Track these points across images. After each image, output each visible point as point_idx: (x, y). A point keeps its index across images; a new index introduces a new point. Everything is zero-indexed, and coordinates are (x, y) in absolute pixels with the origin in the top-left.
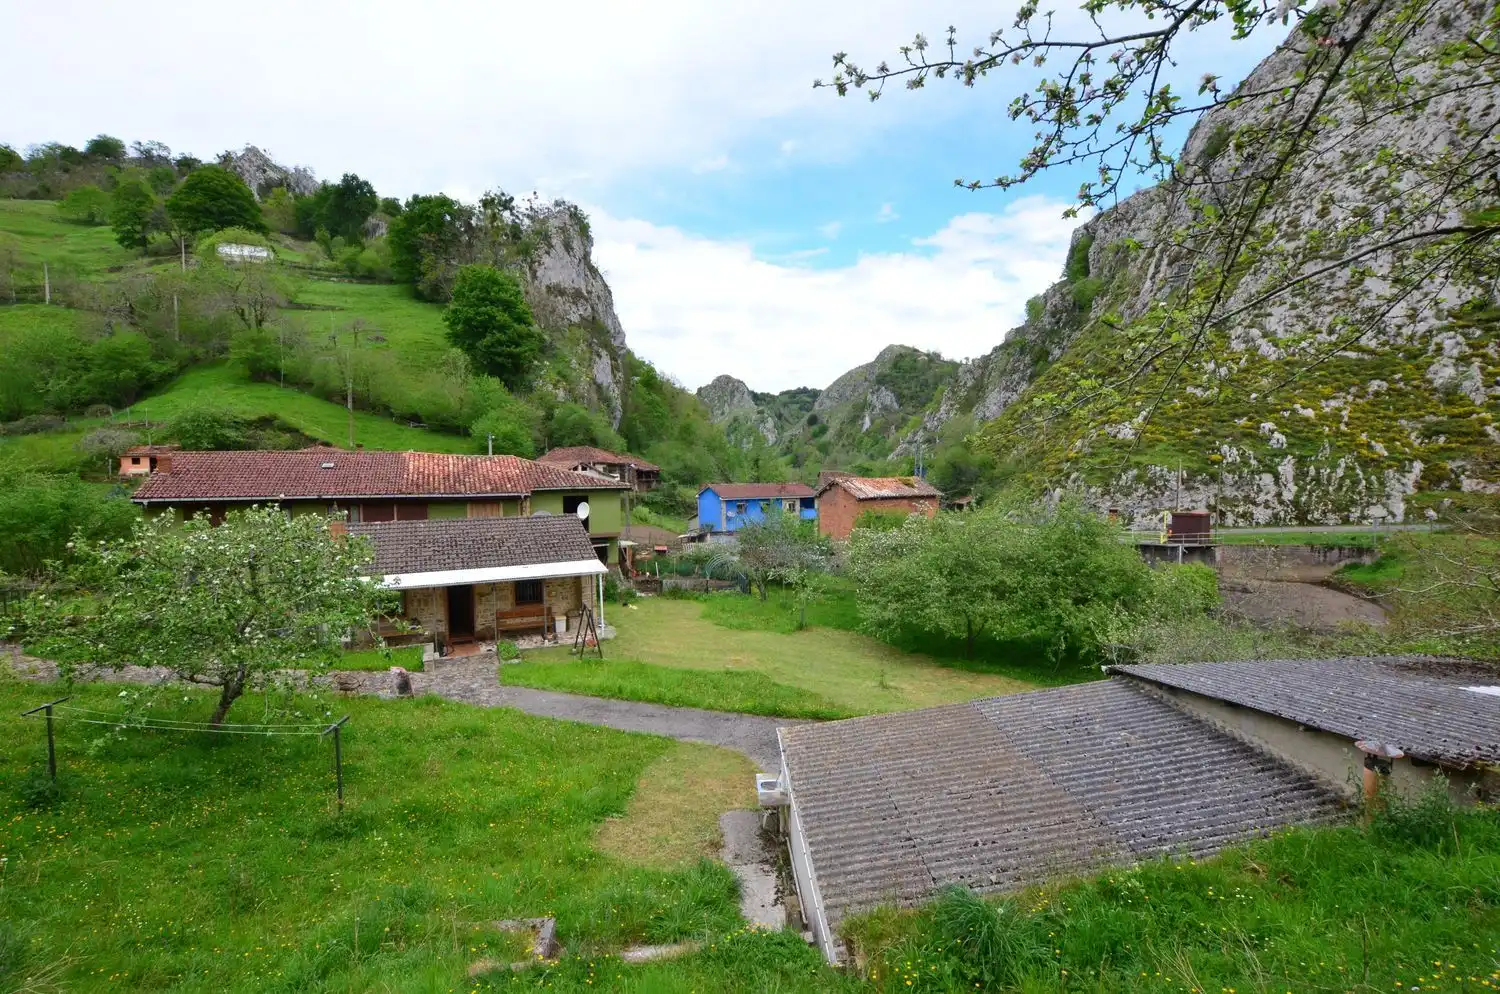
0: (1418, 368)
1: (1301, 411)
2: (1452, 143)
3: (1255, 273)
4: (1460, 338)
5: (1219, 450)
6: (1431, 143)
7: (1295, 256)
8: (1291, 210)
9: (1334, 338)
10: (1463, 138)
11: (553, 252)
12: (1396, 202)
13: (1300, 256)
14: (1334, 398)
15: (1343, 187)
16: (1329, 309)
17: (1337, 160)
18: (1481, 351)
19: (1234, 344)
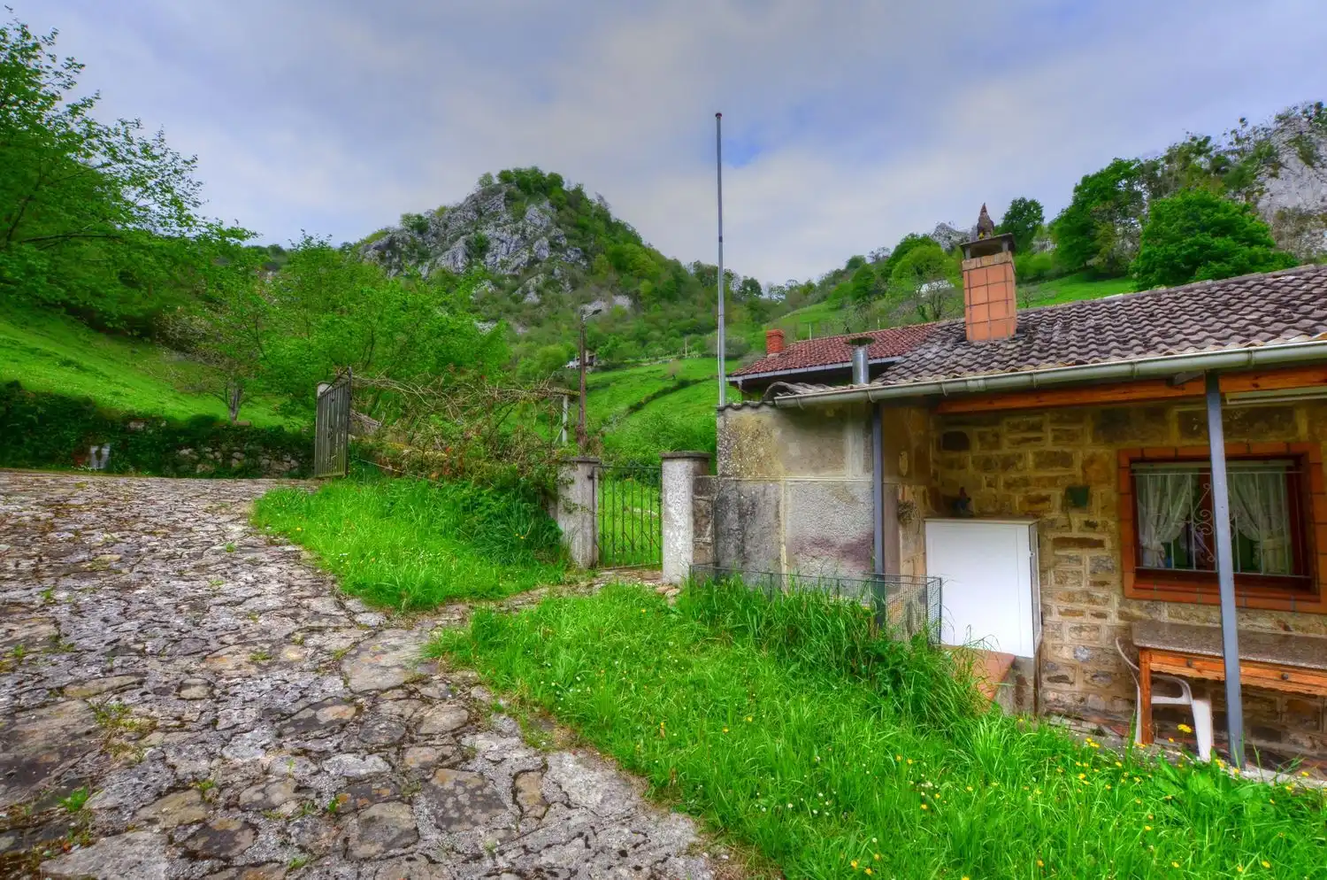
11: (1283, 172)
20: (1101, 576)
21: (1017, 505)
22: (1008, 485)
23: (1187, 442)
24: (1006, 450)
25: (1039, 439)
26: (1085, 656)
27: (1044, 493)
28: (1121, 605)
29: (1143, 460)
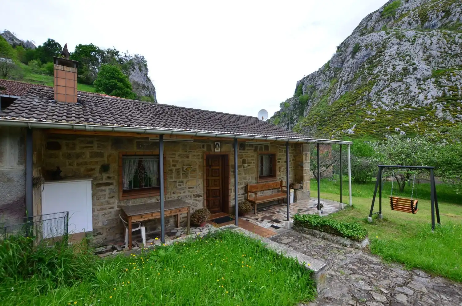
0: (432, 112)
1: (405, 125)
2: (423, 52)
3: (376, 85)
4: (441, 104)
5: (385, 136)
6: (419, 51)
7: (388, 81)
8: (384, 68)
9: (404, 104)
10: (426, 51)
11: (135, 71)
12: (415, 66)
13: (389, 81)
14: (413, 121)
15: (398, 62)
16: (401, 96)
17: (395, 54)
18: (448, 108)
19: (374, 106)
20: (112, 195)
21: (82, 172)
22: (78, 165)
23: (138, 150)
24: (78, 150)
25: (92, 147)
26: (106, 223)
27: (93, 167)
28: (118, 203)
29: (126, 155)
